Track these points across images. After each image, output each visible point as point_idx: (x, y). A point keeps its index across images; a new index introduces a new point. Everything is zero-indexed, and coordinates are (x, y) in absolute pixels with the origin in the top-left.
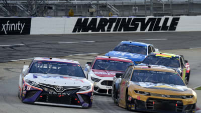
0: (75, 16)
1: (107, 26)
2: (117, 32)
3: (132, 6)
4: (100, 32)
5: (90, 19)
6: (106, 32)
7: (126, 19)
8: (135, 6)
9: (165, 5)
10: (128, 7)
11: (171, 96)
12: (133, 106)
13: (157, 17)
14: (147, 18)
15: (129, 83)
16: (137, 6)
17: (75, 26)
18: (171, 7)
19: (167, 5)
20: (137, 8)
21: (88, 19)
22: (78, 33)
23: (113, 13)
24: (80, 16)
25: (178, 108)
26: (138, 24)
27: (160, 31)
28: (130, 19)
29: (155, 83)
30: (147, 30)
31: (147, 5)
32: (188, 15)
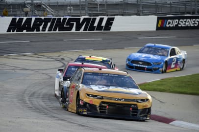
0: (9, 16)
1: (42, 26)
2: (52, 32)
3: (67, 6)
4: (35, 32)
5: (25, 18)
6: (41, 32)
7: (61, 18)
8: (69, 6)
9: (100, 5)
10: (63, 7)
11: (126, 100)
12: (85, 110)
13: (92, 17)
14: (82, 18)
15: (80, 87)
16: (72, 6)
17: (10, 25)
18: (106, 7)
19: (102, 5)
20: (72, 7)
21: (23, 19)
22: (13, 33)
23: (48, 13)
24: (14, 15)
25: (132, 112)
26: (73, 24)
27: (95, 31)
28: (65, 19)
29: (108, 86)
30: (82, 30)
31: (82, 5)
32: (123, 15)
